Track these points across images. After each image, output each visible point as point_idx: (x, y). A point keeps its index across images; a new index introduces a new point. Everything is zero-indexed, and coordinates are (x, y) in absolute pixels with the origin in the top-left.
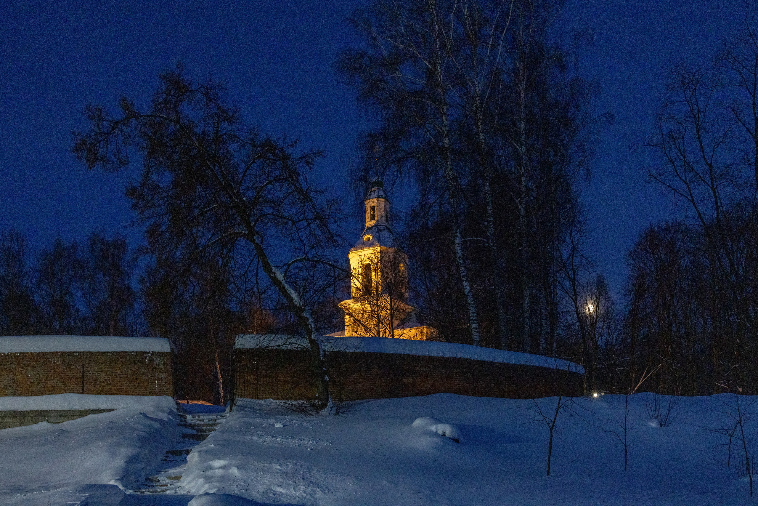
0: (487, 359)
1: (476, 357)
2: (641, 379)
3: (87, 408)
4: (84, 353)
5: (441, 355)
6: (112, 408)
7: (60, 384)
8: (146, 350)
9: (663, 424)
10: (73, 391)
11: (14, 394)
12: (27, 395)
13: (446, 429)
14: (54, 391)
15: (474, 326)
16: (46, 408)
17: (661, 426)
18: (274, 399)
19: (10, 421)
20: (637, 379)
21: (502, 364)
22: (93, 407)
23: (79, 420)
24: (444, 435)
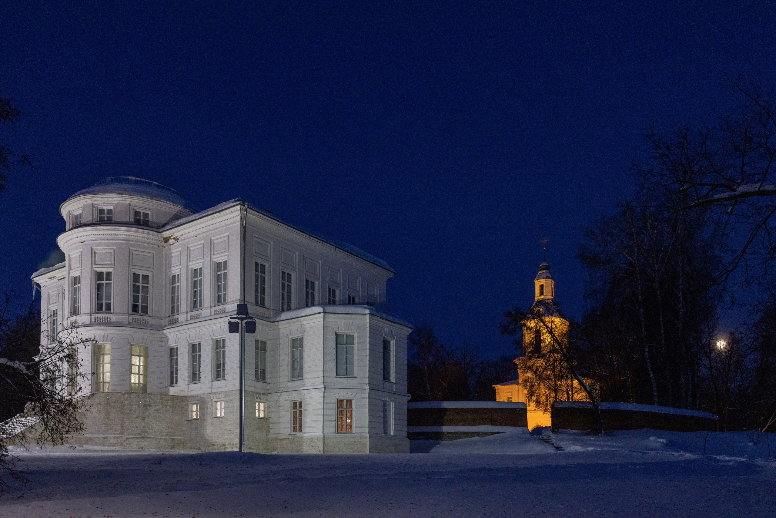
0: (666, 412)
2: (769, 422)
3: (494, 431)
4: (492, 408)
5: (644, 410)
7: (482, 421)
8: (517, 408)
9: (755, 444)
10: (488, 424)
11: (463, 425)
12: (468, 425)
13: (665, 441)
14: (480, 424)
15: (655, 394)
16: (478, 431)
17: (754, 445)
18: (571, 429)
19: (462, 436)
20: (765, 422)
21: (673, 415)
22: (496, 431)
23: (492, 436)
24: (663, 442)
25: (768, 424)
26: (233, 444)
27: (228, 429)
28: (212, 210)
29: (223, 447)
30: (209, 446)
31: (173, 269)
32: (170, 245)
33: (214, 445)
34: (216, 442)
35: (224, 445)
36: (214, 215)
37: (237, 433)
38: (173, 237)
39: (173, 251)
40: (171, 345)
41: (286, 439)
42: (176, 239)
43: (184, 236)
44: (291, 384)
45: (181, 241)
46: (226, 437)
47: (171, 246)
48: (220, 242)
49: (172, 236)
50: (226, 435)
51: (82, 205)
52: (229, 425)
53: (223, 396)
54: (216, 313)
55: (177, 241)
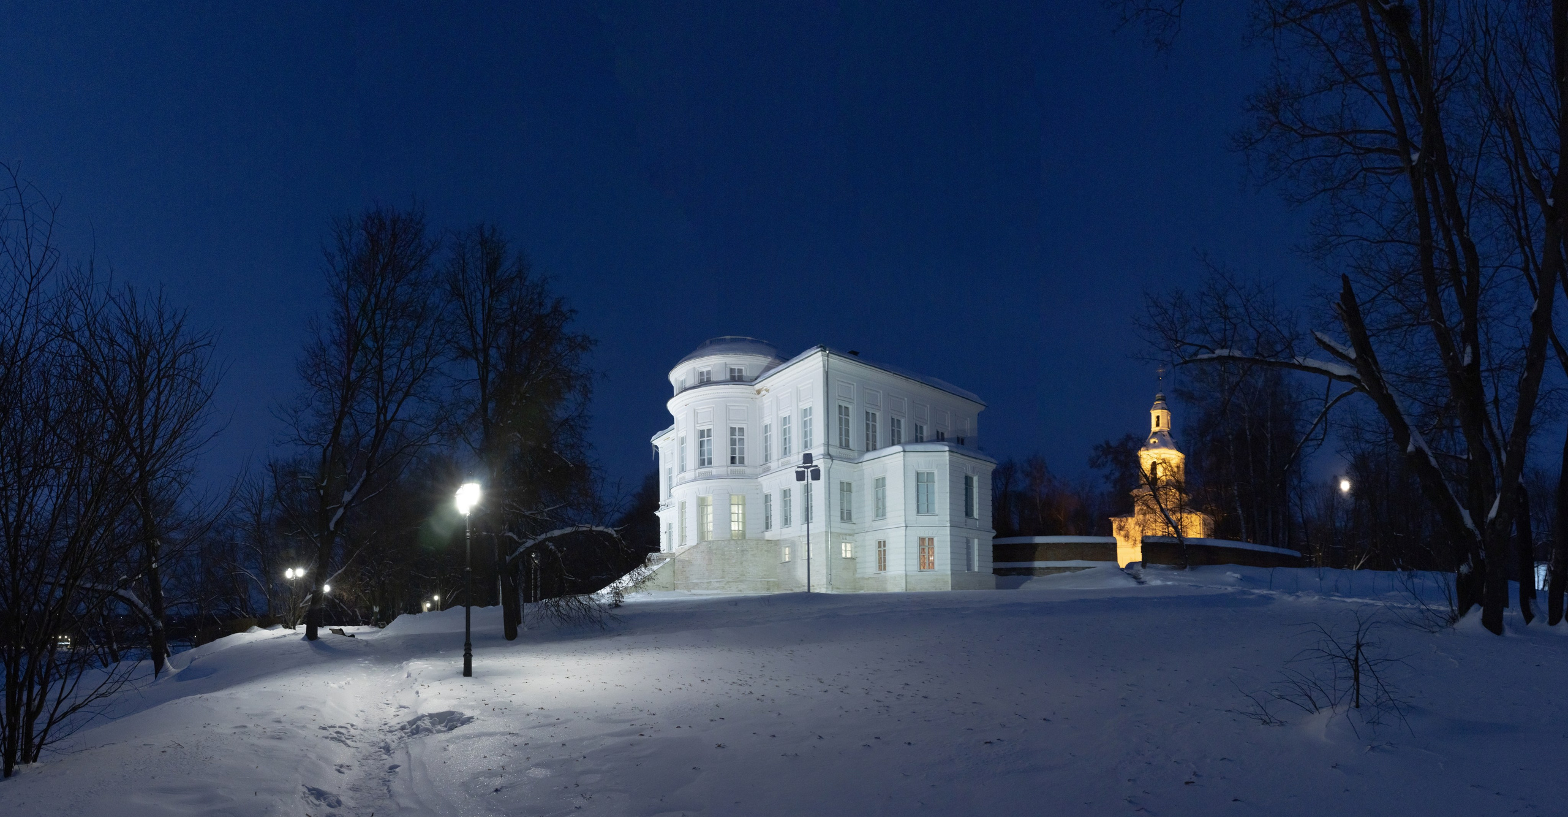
1: (1245, 548)
3: (1085, 566)
4: (1083, 543)
5: (1229, 546)
6: (1094, 566)
7: (1073, 556)
11: (1055, 560)
12: (1060, 560)
14: (1071, 559)
16: (1069, 566)
18: (1159, 564)
23: (1083, 571)
25: (1361, 562)
26: (821, 585)
31: (765, 418)
32: (762, 396)
37: (828, 573)
38: (765, 388)
39: (765, 402)
40: (765, 492)
41: (872, 578)
43: (774, 386)
44: (875, 524)
45: (771, 391)
48: (805, 389)
51: (687, 370)
52: (818, 566)
55: (768, 392)
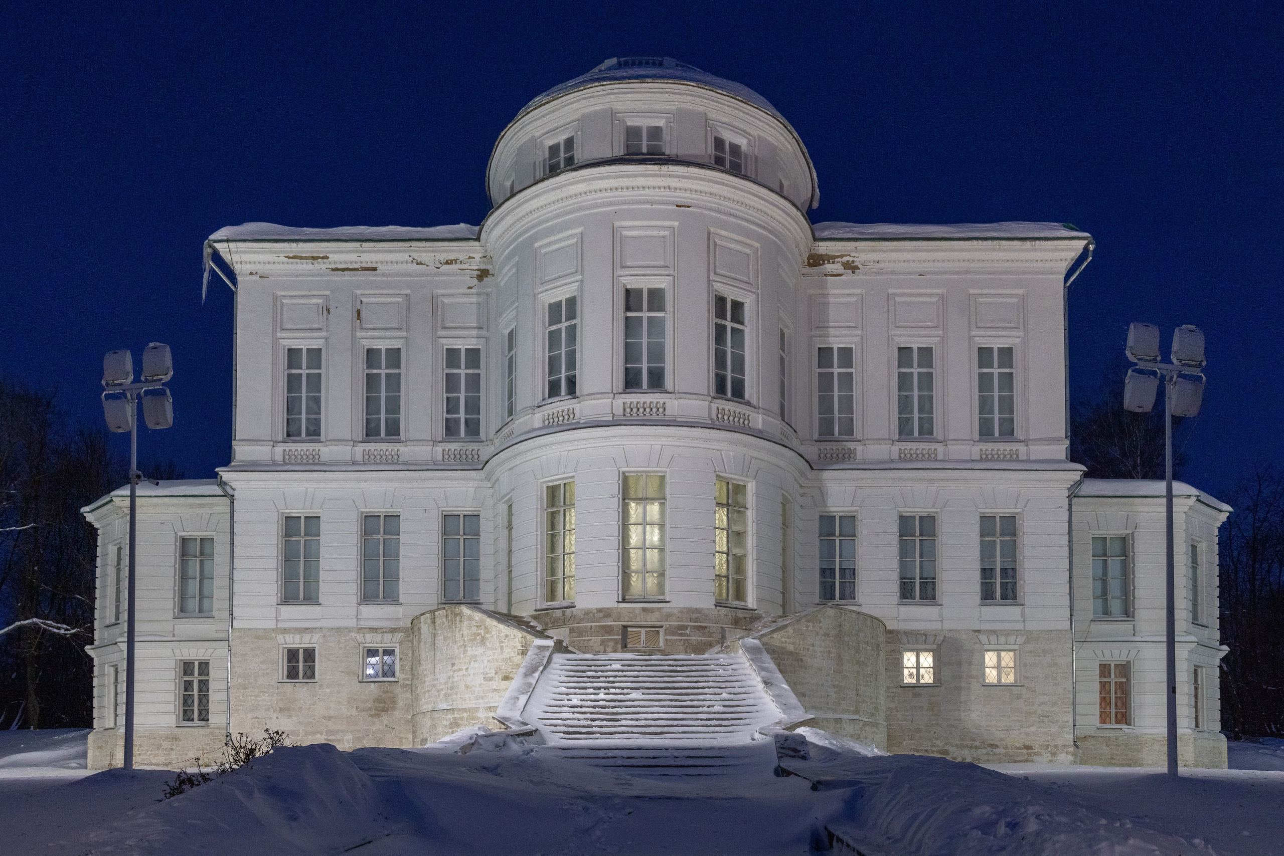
26: (1056, 746)
27: (1039, 712)
28: (996, 230)
29: (1025, 751)
30: (976, 748)
31: (832, 332)
32: (826, 275)
33: (996, 746)
34: (1002, 740)
35: (1028, 748)
36: (1004, 243)
37: (1067, 722)
38: (845, 259)
39: (832, 291)
40: (832, 509)
41: (1093, 737)
42: (851, 267)
43: (881, 265)
44: (1095, 627)
45: (866, 274)
46: (1033, 729)
47: (829, 278)
48: (1001, 303)
49: (842, 256)
50: (1033, 725)
51: (672, 107)
52: (1043, 703)
53: (1021, 640)
54: (984, 456)
55: (854, 272)
